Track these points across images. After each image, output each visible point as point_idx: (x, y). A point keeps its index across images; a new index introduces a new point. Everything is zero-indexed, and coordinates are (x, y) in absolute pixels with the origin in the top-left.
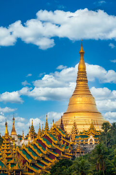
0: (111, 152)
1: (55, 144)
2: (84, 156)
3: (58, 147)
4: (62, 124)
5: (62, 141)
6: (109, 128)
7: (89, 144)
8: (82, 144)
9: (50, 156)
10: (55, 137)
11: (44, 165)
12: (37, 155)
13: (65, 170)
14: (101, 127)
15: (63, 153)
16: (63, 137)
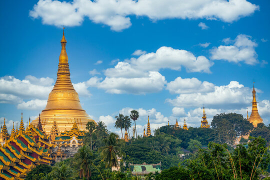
0: (97, 156)
1: (31, 146)
2: (65, 161)
3: (35, 151)
4: (40, 123)
5: (39, 143)
6: (94, 128)
7: (71, 146)
8: (63, 146)
9: (25, 160)
10: (32, 138)
11: (17, 171)
12: (9, 160)
13: (42, 178)
14: (85, 126)
15: (41, 157)
16: (41, 139)
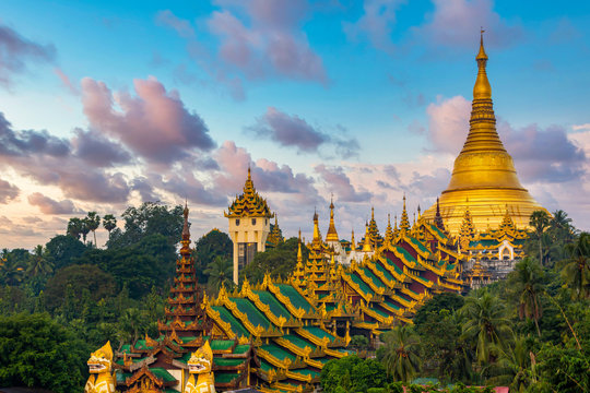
0: (553, 277)
1: (423, 259)
2: (489, 286)
3: (430, 267)
4: (438, 214)
5: (438, 253)
6: (546, 224)
7: (500, 258)
8: (485, 259)
9: (412, 285)
10: (424, 243)
11: (399, 305)
12: (384, 284)
13: (446, 318)
14: (528, 220)
15: (443, 279)
16: (442, 244)
